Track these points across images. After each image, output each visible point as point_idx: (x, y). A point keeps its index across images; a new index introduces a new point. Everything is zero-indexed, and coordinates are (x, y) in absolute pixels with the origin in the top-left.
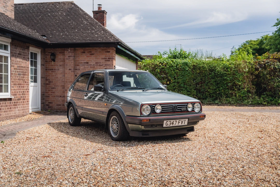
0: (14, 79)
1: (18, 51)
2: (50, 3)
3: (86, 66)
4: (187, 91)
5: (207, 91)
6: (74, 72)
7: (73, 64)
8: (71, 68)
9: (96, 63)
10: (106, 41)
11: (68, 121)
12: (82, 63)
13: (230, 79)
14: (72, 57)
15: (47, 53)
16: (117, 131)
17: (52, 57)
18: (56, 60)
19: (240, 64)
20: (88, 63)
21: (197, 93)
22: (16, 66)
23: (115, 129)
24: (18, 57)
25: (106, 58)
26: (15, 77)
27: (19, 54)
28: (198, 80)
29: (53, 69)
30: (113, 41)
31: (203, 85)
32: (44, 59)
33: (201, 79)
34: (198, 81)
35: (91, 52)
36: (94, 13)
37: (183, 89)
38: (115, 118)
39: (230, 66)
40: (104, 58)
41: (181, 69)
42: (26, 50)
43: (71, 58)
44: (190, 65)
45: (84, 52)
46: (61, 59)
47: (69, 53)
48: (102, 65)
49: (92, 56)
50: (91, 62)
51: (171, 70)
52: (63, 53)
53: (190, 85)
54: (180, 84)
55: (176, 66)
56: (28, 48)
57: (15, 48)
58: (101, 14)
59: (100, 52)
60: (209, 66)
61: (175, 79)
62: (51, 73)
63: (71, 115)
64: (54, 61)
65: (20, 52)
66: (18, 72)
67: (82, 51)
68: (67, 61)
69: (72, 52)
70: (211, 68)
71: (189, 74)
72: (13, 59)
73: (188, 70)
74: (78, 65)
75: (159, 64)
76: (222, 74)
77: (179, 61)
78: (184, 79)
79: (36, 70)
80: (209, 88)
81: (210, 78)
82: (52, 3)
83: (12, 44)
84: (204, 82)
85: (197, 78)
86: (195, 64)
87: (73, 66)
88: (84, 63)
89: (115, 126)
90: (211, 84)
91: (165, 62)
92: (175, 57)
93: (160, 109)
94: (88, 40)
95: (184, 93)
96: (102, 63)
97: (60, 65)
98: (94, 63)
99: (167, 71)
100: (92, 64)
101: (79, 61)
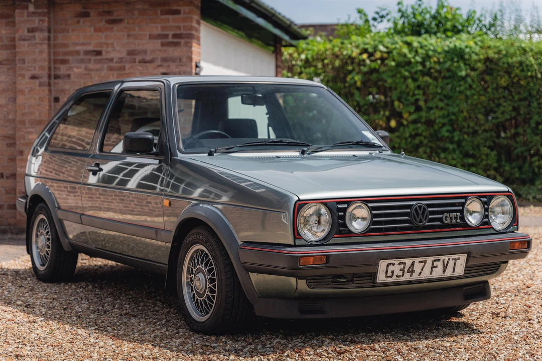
3: (91, 66)
4: (461, 152)
6: (49, 85)
7: (45, 55)
8: (37, 72)
9: (131, 53)
11: (30, 264)
12: (78, 53)
14: (41, 30)
16: (208, 297)
20: (99, 53)
21: (499, 160)
23: (201, 292)
25: (166, 36)
28: (503, 113)
31: (520, 130)
33: (515, 109)
34: (502, 118)
35: (109, 13)
37: (447, 145)
38: (203, 251)
40: (159, 36)
41: (439, 72)
43: (37, 34)
44: (474, 57)
45: (86, 15)
47: (29, 16)
48: (151, 61)
49: (116, 27)
50: (110, 49)
51: (405, 78)
53: (475, 133)
54: (436, 127)
55: (423, 63)
59: (142, 13)
61: (418, 109)
63: (41, 241)
67: (79, 9)
68: (23, 47)
69: (40, 14)
71: (468, 93)
73: (467, 75)
74: (64, 62)
75: (361, 54)
77: (434, 43)
78: (451, 109)
84: (527, 121)
85: (499, 105)
86: (491, 54)
87: (46, 64)
88: (87, 53)
89: (201, 281)
91: (381, 48)
92: (417, 29)
93: (364, 219)
95: (453, 159)
96: (153, 51)
98: (124, 54)
99: (390, 81)
100: (115, 55)
101: (66, 45)
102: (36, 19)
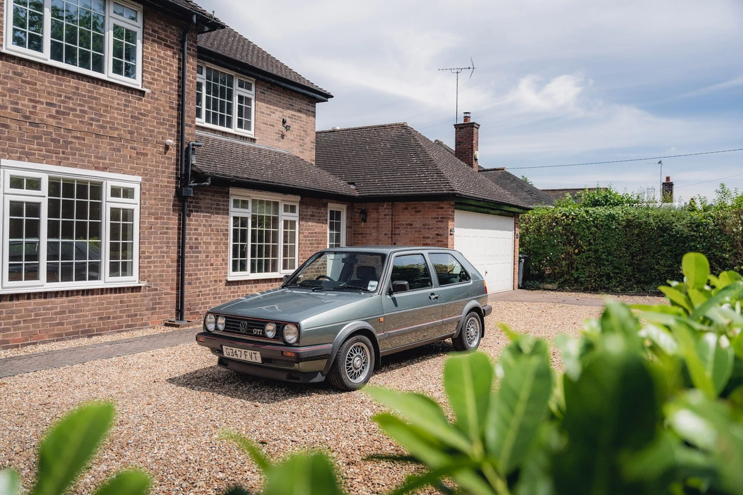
0: (303, 251)
1: (310, 211)
2: (371, 127)
3: (408, 230)
4: (612, 266)
5: (654, 269)
6: (392, 238)
7: (390, 225)
8: (387, 232)
9: (424, 225)
10: (437, 192)
12: (403, 224)
13: (703, 246)
14: (389, 215)
15: (355, 210)
17: (361, 216)
18: (368, 220)
19: (725, 218)
20: (411, 225)
21: (633, 271)
22: (306, 233)
24: (310, 219)
25: (438, 218)
26: (305, 247)
27: (311, 216)
28: (636, 247)
29: (363, 234)
30: (448, 192)
31: (645, 256)
32: (351, 218)
33: (642, 246)
34: (635, 250)
35: (416, 208)
36: (456, 129)
37: (605, 262)
39: (704, 221)
40: (435, 218)
41: (602, 226)
42: (322, 209)
43: (387, 217)
44: (621, 219)
45: (407, 209)
46: (374, 218)
47: (385, 209)
48: (432, 229)
49: (418, 214)
50: (416, 223)
51: (584, 229)
52: (377, 210)
53: (620, 257)
54: (599, 253)
55: (593, 221)
56: (326, 206)
57: (305, 208)
58: (469, 128)
59: (429, 208)
60: (660, 221)
61: (590, 244)
62: (360, 238)
64: (365, 221)
65: (313, 212)
66: (309, 240)
67: (404, 206)
68: (382, 222)
69: (389, 209)
70: (663, 224)
71: (617, 237)
72: (303, 223)
73: (616, 228)
74: (398, 228)
75: (562, 216)
76: (685, 237)
77: (601, 211)
78: (607, 245)
79: (338, 236)
80: (658, 263)
81: (660, 243)
82: (374, 127)
83: (301, 203)
84: (648, 252)
85: (633, 243)
86: (630, 217)
87: (391, 229)
88: (407, 224)
90: (663, 255)
91: (573, 213)
92: (596, 203)
94: (411, 191)
95: (608, 270)
96: (433, 224)
97: (373, 228)
98: (421, 225)
99: (576, 230)
100: (418, 226)
101: (399, 221)
102: (387, 210)
